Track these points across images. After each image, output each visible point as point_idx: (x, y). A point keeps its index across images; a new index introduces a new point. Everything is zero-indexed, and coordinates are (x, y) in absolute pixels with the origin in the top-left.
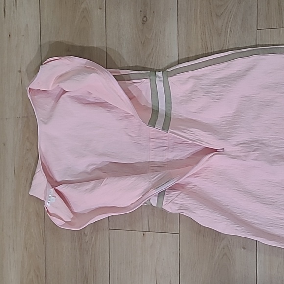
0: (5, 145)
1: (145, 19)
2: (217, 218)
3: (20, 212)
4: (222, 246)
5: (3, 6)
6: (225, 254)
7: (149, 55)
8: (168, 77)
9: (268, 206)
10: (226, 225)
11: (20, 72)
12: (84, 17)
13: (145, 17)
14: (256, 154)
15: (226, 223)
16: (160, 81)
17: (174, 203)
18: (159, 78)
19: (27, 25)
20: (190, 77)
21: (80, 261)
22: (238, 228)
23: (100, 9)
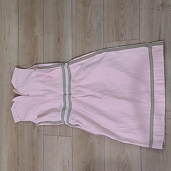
0: (3, 97)
1: (59, 39)
2: (91, 126)
3: (9, 127)
4: (90, 143)
5: (4, 36)
6: (91, 146)
7: (61, 55)
8: (69, 65)
9: (113, 121)
10: (95, 129)
11: (10, 64)
12: (35, 39)
13: (59, 38)
14: (106, 96)
15: (95, 128)
16: (66, 67)
17: (74, 119)
18: (66, 65)
19: (13, 44)
20: (79, 65)
21: (32, 150)
22: (100, 130)
23: (41, 35)
